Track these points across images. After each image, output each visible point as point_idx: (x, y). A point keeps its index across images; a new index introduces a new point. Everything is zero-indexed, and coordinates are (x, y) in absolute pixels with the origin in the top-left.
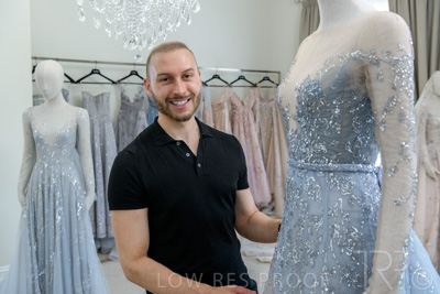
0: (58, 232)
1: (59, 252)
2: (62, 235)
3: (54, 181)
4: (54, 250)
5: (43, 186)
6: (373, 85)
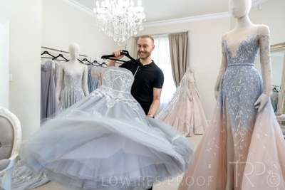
6: (262, 42)
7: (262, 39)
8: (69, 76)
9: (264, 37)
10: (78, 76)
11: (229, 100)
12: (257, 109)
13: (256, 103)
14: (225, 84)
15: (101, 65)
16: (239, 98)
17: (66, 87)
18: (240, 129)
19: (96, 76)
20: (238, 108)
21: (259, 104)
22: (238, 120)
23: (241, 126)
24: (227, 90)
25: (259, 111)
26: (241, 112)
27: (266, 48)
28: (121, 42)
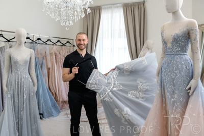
0: (25, 102)
1: (25, 111)
2: (26, 103)
3: (23, 80)
4: (23, 110)
5: (18, 82)
6: (191, 35)
7: (191, 32)
8: (16, 63)
9: (193, 30)
10: (26, 62)
11: (166, 85)
12: (189, 93)
13: (187, 88)
14: (163, 70)
15: (45, 43)
16: (174, 83)
17: (13, 74)
18: (175, 111)
19: (40, 56)
20: (173, 92)
21: (190, 88)
22: (174, 102)
23: (176, 108)
24: (165, 76)
25: (190, 94)
26: (176, 96)
27: (194, 40)
28: (68, 27)
